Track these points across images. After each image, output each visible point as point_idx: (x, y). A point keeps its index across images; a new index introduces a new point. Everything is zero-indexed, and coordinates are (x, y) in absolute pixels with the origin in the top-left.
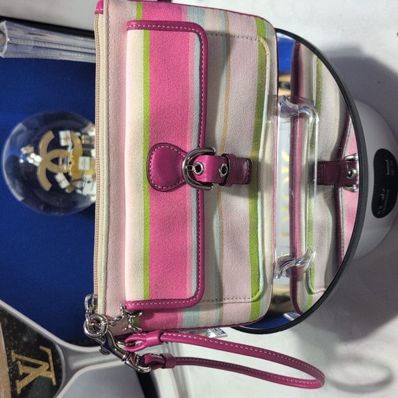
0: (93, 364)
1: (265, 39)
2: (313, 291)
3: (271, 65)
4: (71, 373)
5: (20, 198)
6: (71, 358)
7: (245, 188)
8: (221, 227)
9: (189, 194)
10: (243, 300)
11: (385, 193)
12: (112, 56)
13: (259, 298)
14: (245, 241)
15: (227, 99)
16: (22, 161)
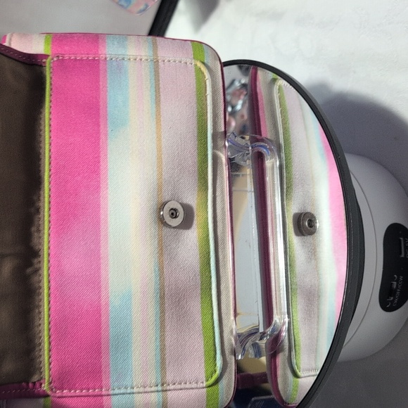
1: (203, 63)
2: (300, 374)
3: (215, 92)
10: (194, 385)
11: (397, 281)
13: (217, 382)
14: (195, 306)
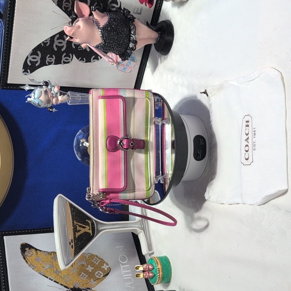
0: (108, 229)
1: (148, 98)
3: (151, 107)
4: (99, 231)
5: (79, 159)
6: (99, 226)
7: (143, 150)
8: (134, 164)
9: (121, 153)
10: (143, 190)
12: (94, 108)
13: (149, 190)
14: (143, 168)
15: (134, 118)
16: (81, 145)
